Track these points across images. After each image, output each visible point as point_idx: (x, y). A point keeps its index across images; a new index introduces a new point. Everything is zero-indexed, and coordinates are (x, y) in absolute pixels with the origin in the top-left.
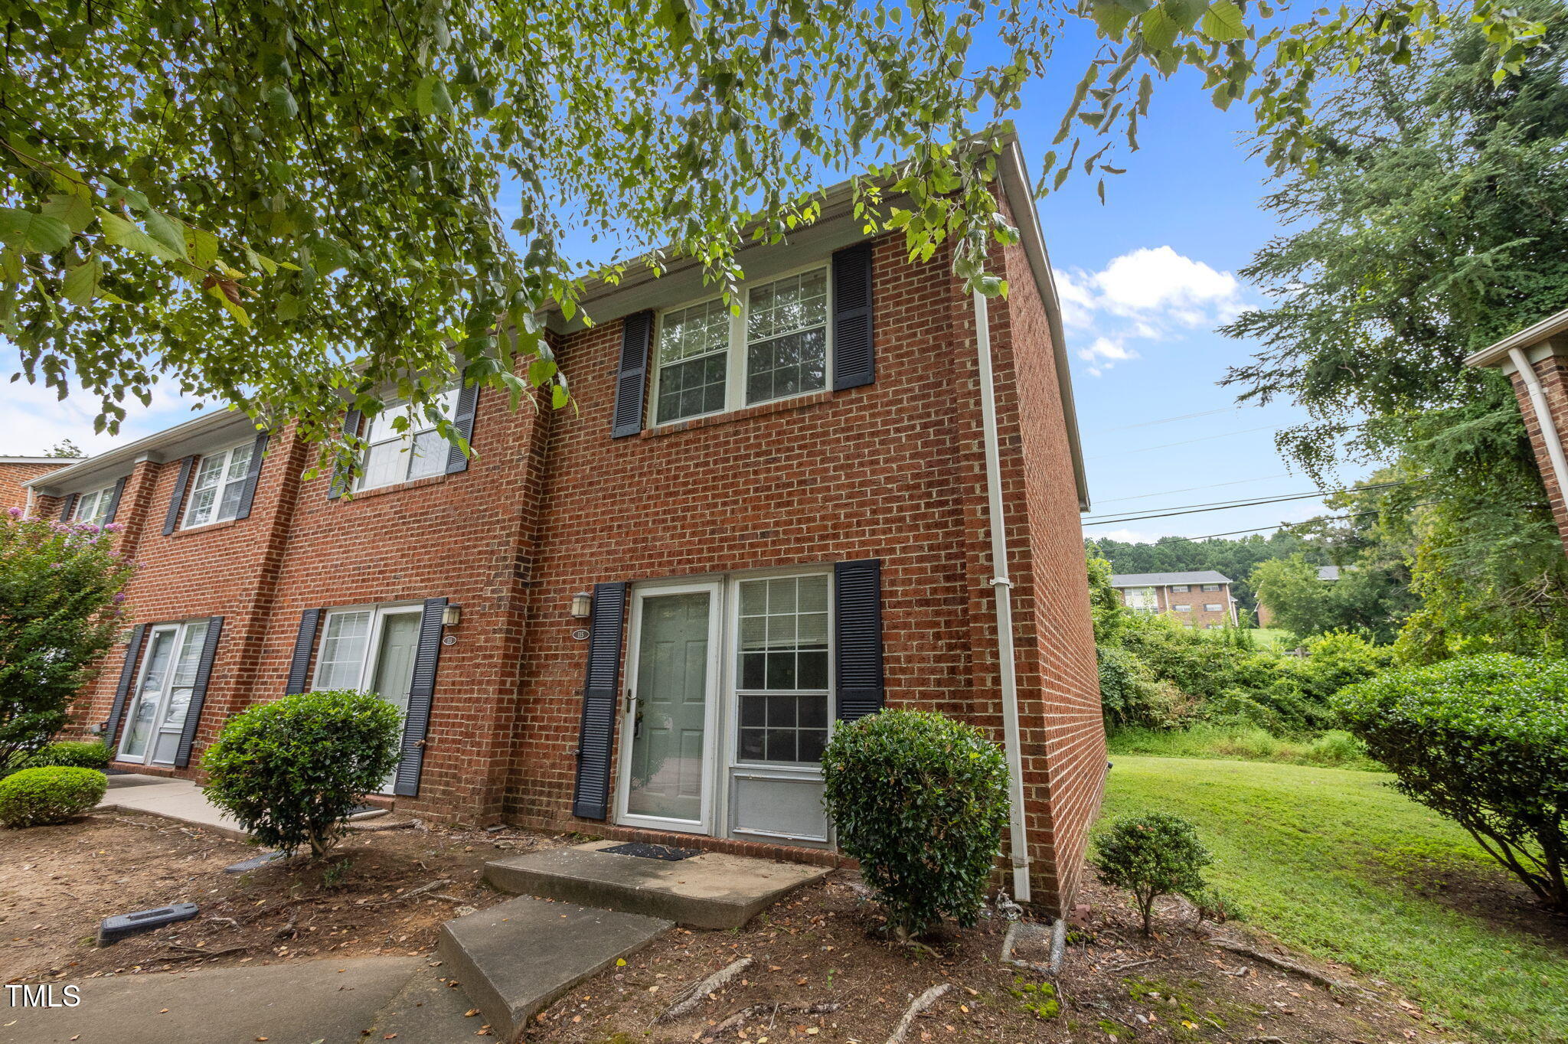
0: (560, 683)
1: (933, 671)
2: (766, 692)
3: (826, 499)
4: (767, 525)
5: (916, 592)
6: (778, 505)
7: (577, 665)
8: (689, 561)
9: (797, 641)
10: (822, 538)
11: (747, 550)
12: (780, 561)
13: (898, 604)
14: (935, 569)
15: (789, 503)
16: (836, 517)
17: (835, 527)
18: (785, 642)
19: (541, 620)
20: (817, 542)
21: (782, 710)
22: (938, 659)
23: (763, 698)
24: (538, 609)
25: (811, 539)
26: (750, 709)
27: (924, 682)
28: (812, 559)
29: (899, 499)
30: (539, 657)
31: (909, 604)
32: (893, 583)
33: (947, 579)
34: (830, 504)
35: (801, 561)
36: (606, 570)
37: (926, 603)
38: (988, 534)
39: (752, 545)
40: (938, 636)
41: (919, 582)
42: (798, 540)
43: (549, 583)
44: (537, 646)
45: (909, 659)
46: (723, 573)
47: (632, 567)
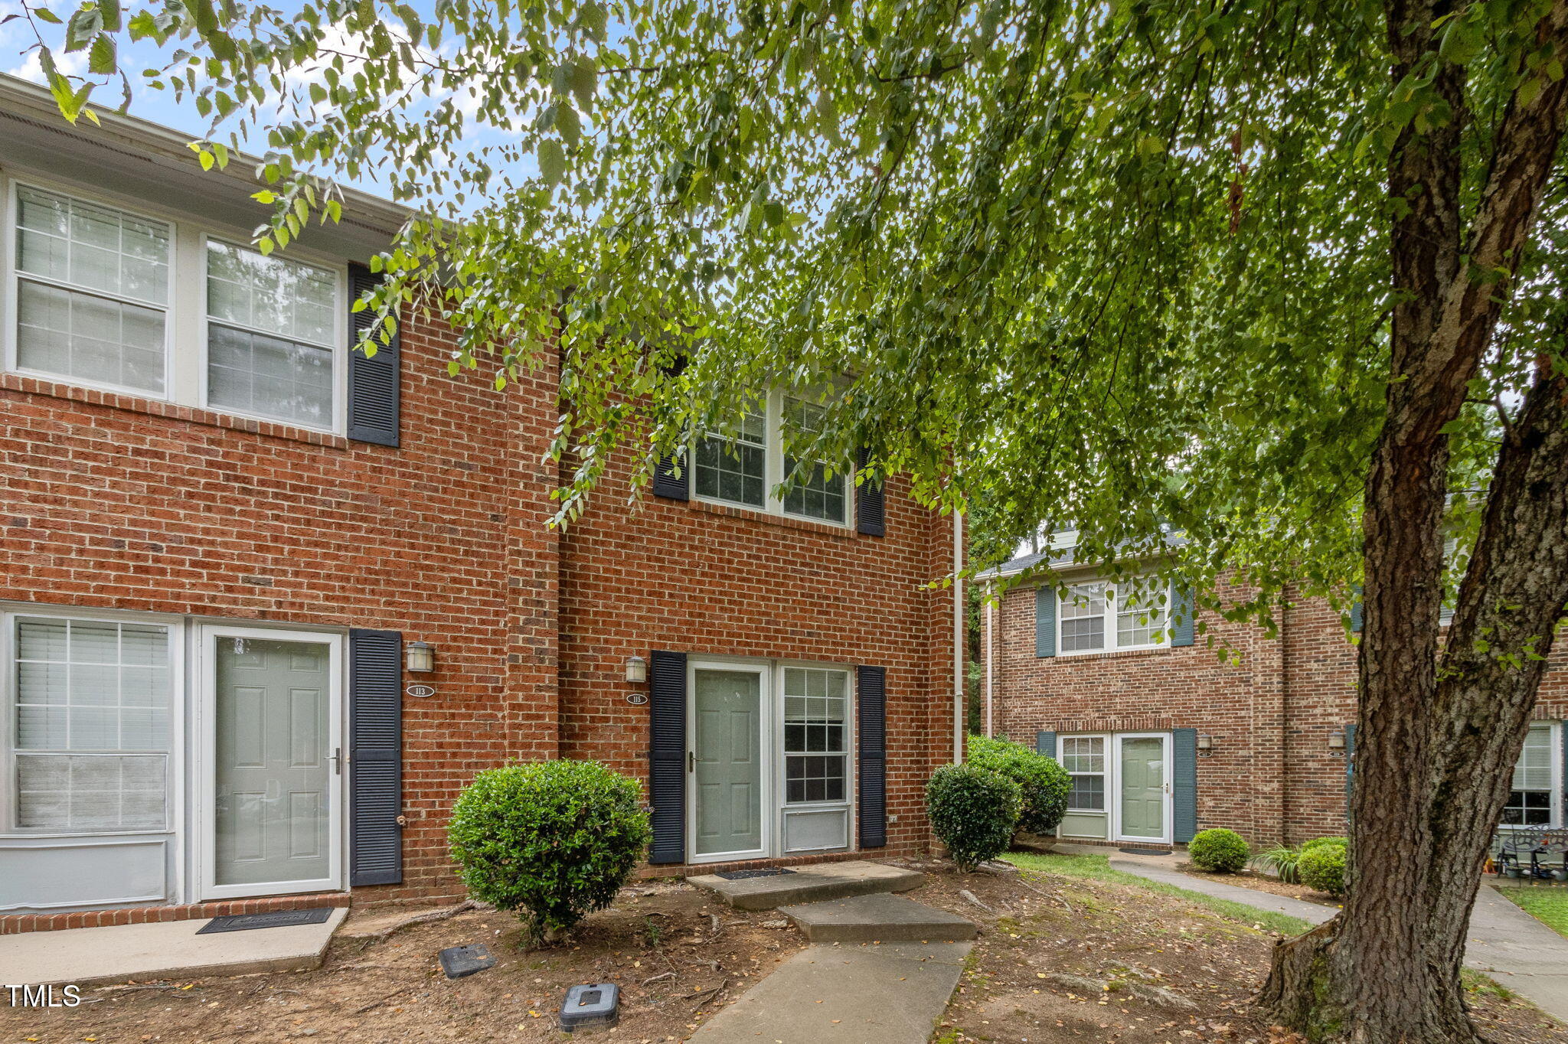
0: (616, 746)
1: (909, 741)
2: (806, 753)
3: (853, 617)
4: (812, 627)
5: (903, 692)
6: (819, 612)
7: (634, 729)
8: (748, 644)
9: (827, 717)
10: (850, 645)
11: (797, 644)
12: (822, 657)
13: (893, 699)
14: (913, 679)
15: (828, 613)
16: (859, 632)
17: (858, 638)
18: (818, 717)
19: (578, 678)
20: (846, 648)
21: (815, 765)
22: (912, 734)
23: (802, 758)
24: (573, 666)
25: (843, 645)
26: (793, 767)
27: (905, 748)
28: (844, 659)
29: (895, 628)
30: (583, 719)
31: (898, 699)
32: (891, 684)
33: (919, 686)
34: (855, 621)
35: (837, 660)
36: (660, 637)
37: (906, 699)
38: (952, 664)
39: (801, 641)
40: (912, 720)
41: (905, 685)
42: (834, 643)
43: (583, 639)
44: (578, 707)
45: (898, 733)
46: (773, 659)
47: (691, 640)
